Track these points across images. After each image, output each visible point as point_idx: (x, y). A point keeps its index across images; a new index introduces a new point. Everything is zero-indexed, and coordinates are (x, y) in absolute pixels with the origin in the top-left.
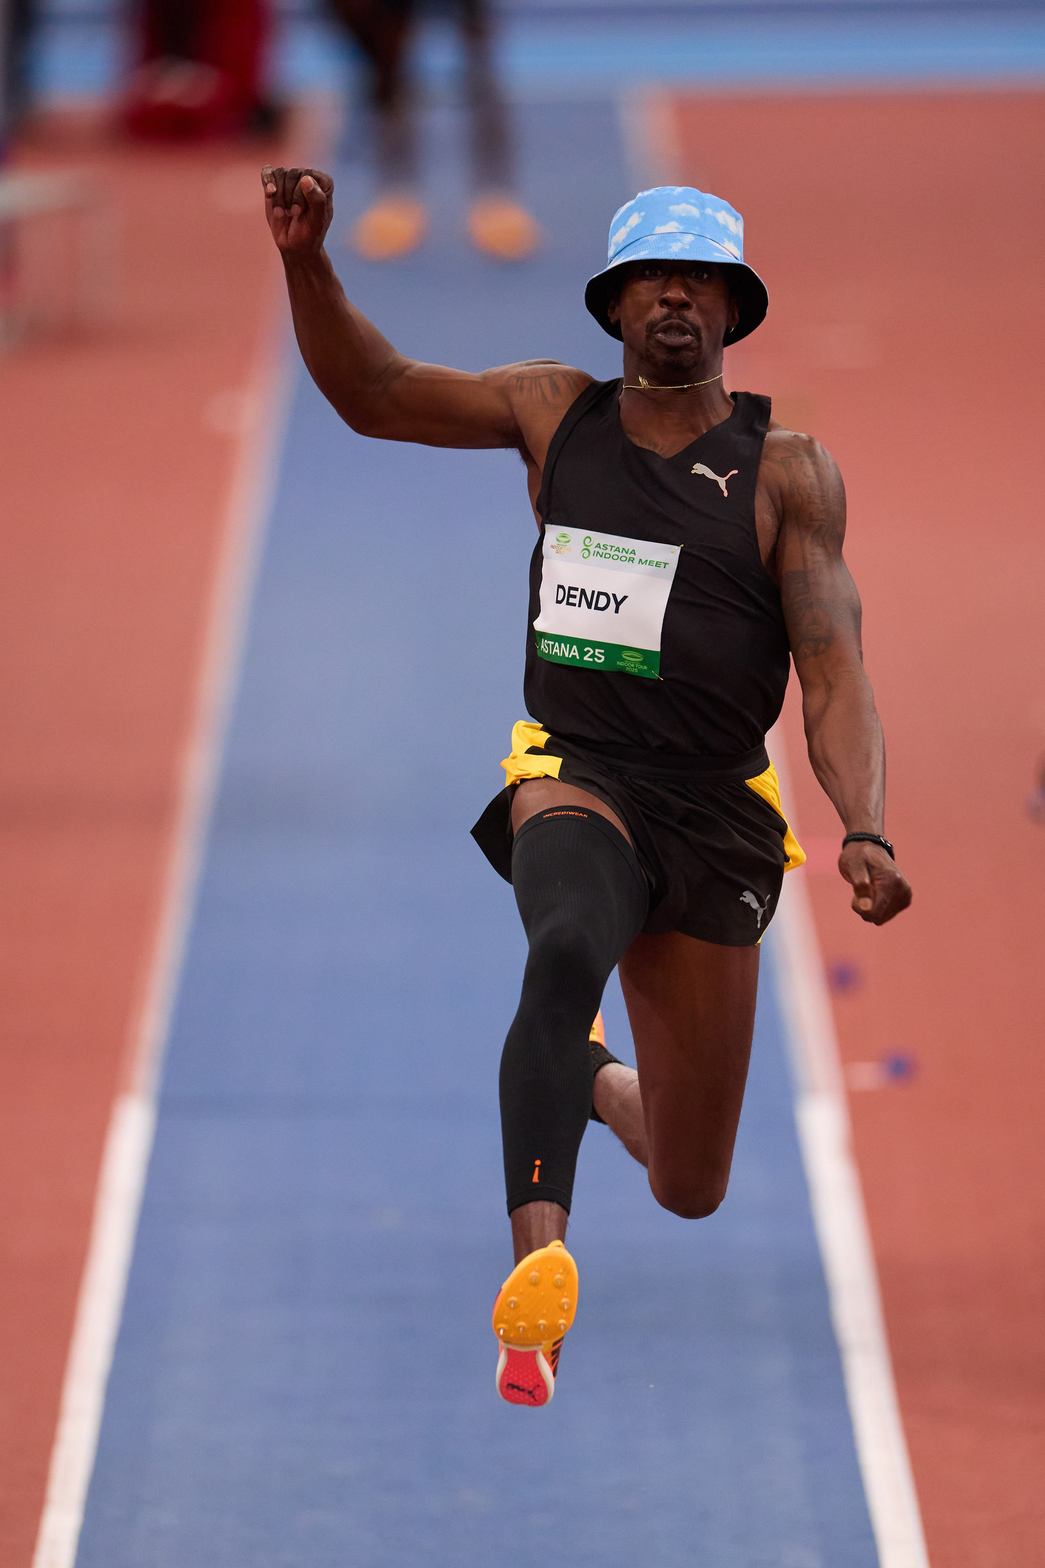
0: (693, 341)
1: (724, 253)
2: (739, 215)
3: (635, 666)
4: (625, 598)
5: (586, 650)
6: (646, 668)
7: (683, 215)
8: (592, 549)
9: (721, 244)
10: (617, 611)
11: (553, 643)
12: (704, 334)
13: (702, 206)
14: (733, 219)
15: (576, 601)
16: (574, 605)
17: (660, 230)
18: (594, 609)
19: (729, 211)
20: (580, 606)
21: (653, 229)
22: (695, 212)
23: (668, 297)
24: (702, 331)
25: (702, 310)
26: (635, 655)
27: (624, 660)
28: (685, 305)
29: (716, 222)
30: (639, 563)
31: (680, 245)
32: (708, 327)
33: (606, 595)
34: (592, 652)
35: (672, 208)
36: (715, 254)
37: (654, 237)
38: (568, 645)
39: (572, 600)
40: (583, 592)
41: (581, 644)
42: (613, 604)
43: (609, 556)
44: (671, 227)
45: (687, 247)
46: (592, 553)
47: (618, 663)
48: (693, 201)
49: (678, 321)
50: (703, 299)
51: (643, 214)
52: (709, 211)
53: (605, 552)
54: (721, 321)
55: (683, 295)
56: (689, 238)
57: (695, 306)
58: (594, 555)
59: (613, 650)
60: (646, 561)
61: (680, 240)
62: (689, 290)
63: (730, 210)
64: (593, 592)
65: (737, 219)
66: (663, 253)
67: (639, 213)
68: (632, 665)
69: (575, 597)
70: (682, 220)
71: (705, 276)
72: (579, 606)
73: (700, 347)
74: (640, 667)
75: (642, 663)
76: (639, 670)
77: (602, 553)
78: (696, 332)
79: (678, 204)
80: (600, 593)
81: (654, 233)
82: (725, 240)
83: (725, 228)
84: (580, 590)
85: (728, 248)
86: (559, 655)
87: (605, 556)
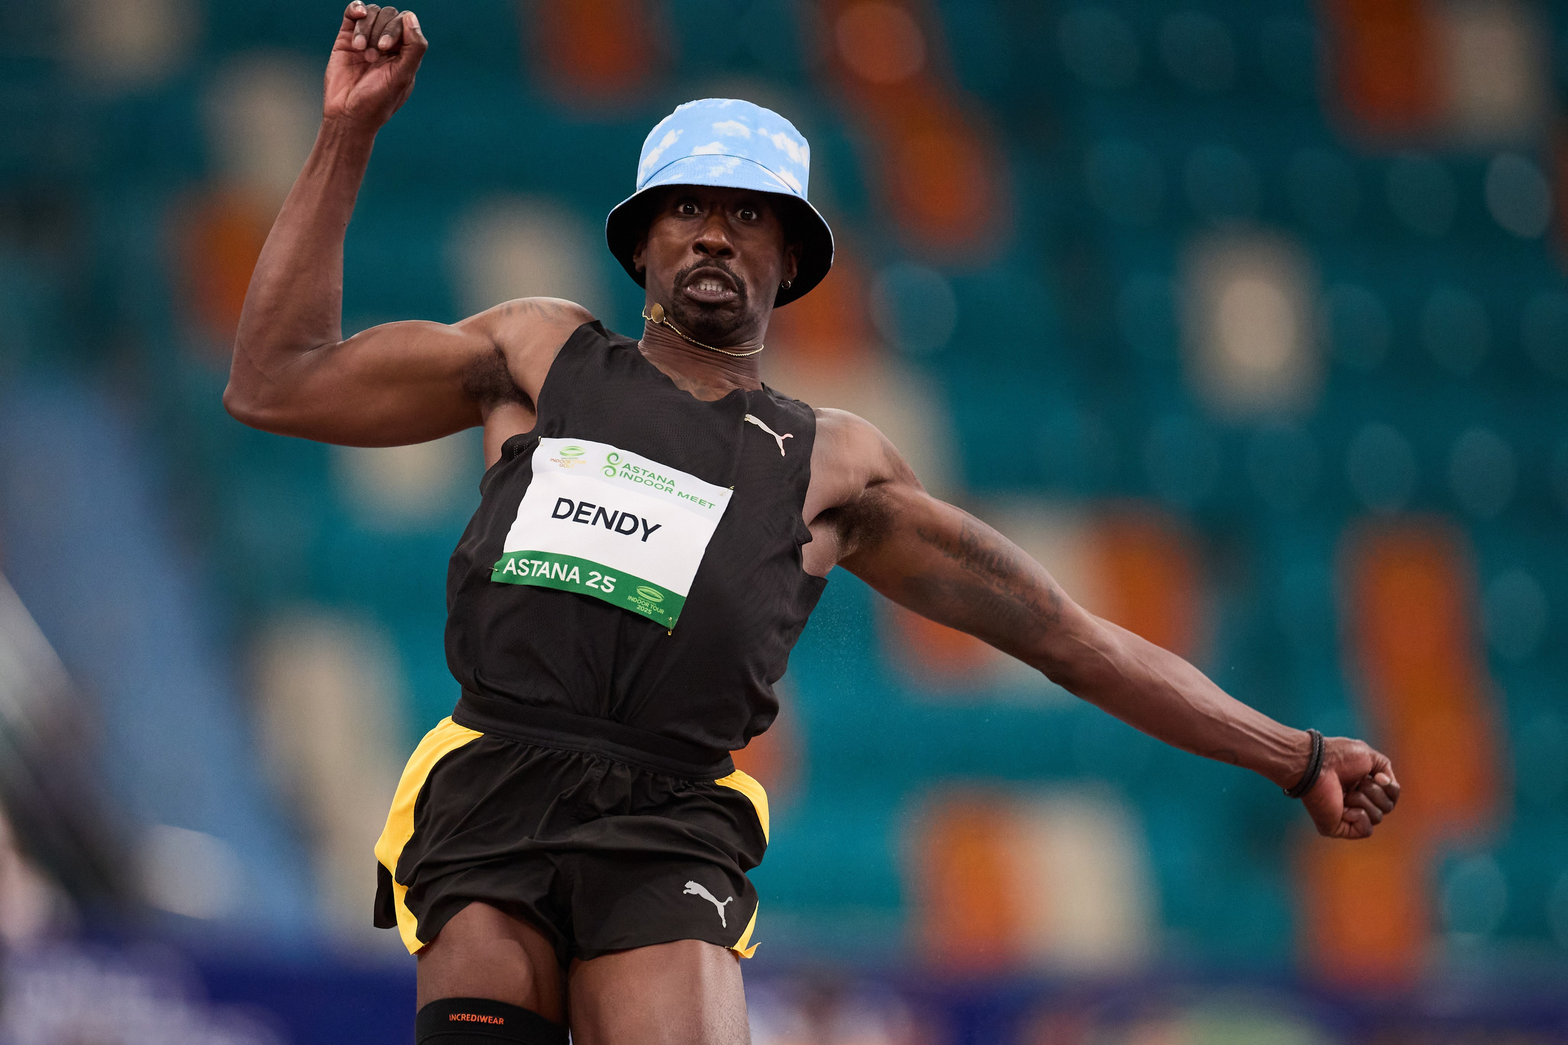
0: (735, 298)
1: (778, 184)
2: (804, 140)
3: (650, 606)
4: (658, 526)
5: (591, 574)
6: (662, 611)
7: (730, 134)
8: (619, 469)
9: (775, 172)
10: (644, 539)
11: (540, 563)
12: (750, 291)
13: (755, 125)
14: (796, 145)
15: (591, 518)
16: (586, 522)
17: (699, 150)
18: (616, 530)
19: (790, 134)
20: (594, 523)
21: (691, 150)
22: (745, 131)
23: (704, 241)
24: (748, 288)
25: (748, 261)
26: (654, 593)
27: (637, 596)
28: (726, 252)
29: (771, 145)
30: (678, 495)
31: (721, 169)
32: (755, 282)
33: (634, 518)
34: (599, 577)
35: (718, 125)
36: (765, 183)
37: (691, 159)
38: (566, 566)
39: (581, 517)
40: (602, 510)
41: (587, 567)
42: (641, 530)
43: (640, 480)
44: (714, 148)
45: (731, 172)
46: (618, 473)
47: (630, 598)
48: (743, 118)
49: (715, 268)
50: (749, 246)
51: (680, 132)
52: (763, 132)
53: (635, 475)
54: (773, 274)
55: (724, 239)
56: (735, 162)
57: (739, 254)
58: (620, 475)
59: (627, 582)
60: (688, 496)
61: (722, 164)
62: (730, 231)
63: (792, 133)
64: (616, 513)
65: (801, 144)
66: (699, 177)
67: (676, 131)
68: (644, 605)
69: (589, 514)
70: (727, 140)
71: (754, 216)
72: (592, 524)
73: (743, 306)
74: (655, 608)
75: (658, 605)
76: (653, 612)
77: (631, 474)
78: (739, 288)
79: (724, 121)
80: (624, 515)
81: (692, 154)
82: (781, 168)
83: (783, 154)
84: (597, 509)
85: (783, 178)
86: (548, 576)
87: (636, 478)
